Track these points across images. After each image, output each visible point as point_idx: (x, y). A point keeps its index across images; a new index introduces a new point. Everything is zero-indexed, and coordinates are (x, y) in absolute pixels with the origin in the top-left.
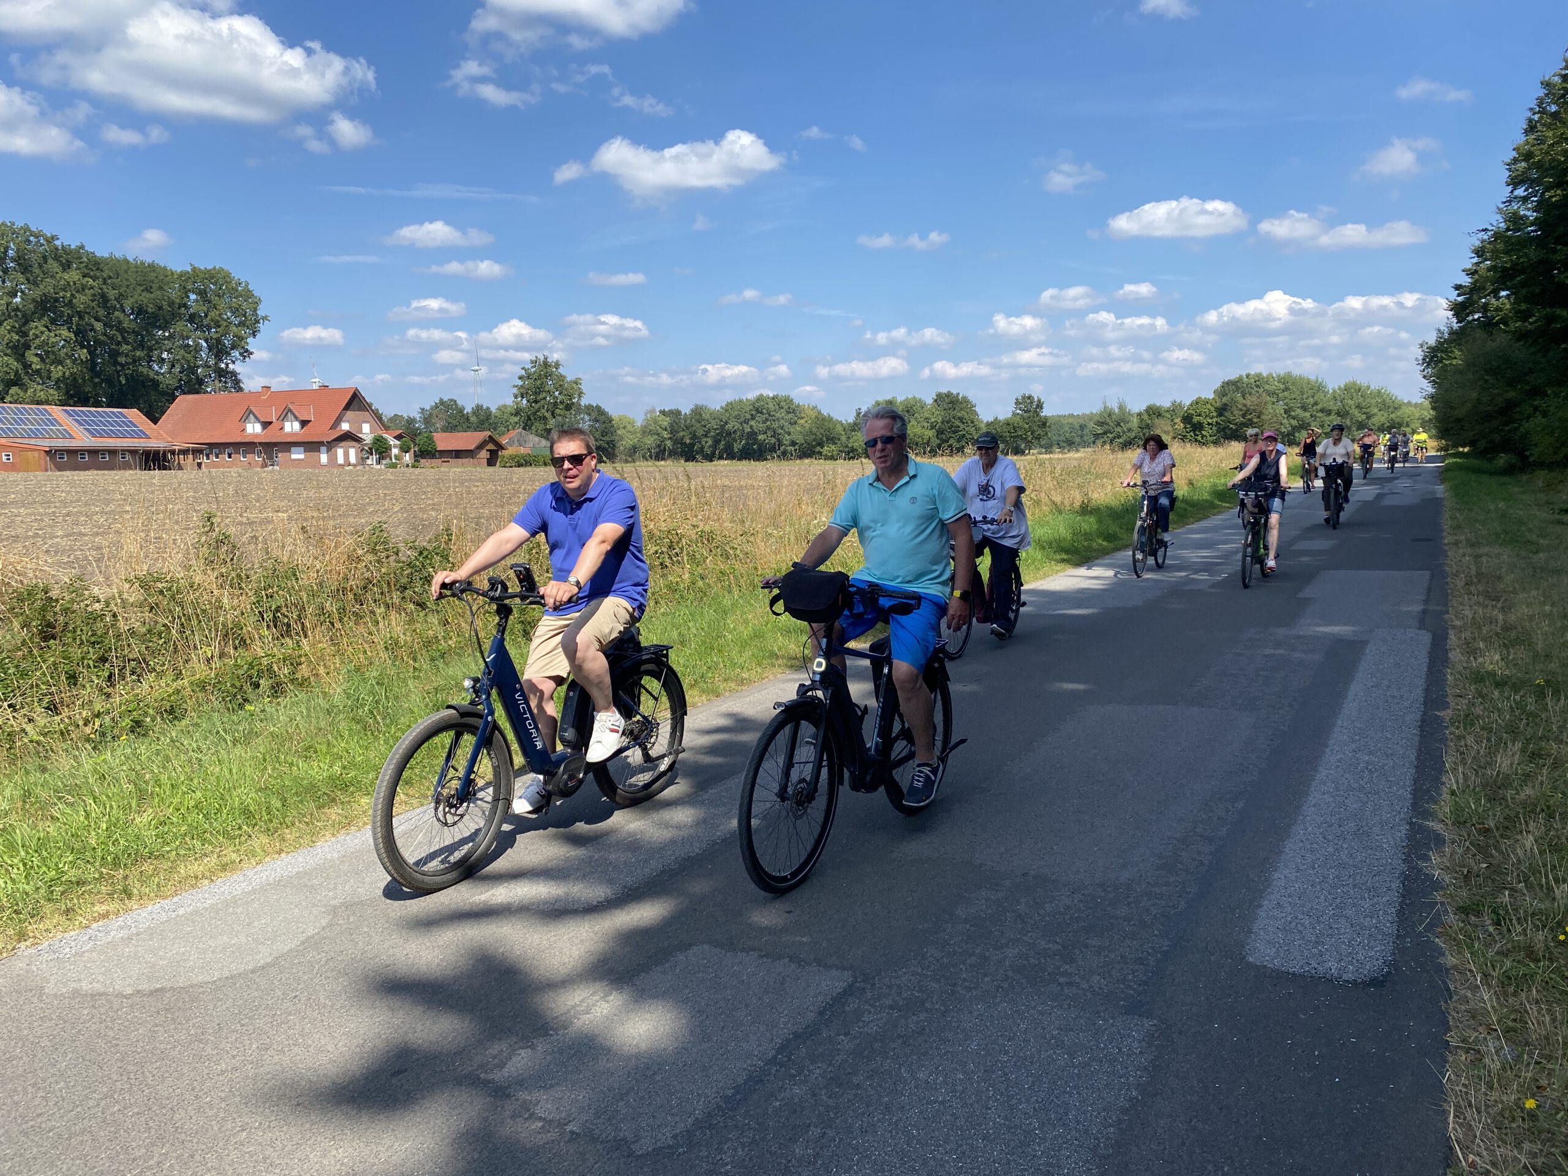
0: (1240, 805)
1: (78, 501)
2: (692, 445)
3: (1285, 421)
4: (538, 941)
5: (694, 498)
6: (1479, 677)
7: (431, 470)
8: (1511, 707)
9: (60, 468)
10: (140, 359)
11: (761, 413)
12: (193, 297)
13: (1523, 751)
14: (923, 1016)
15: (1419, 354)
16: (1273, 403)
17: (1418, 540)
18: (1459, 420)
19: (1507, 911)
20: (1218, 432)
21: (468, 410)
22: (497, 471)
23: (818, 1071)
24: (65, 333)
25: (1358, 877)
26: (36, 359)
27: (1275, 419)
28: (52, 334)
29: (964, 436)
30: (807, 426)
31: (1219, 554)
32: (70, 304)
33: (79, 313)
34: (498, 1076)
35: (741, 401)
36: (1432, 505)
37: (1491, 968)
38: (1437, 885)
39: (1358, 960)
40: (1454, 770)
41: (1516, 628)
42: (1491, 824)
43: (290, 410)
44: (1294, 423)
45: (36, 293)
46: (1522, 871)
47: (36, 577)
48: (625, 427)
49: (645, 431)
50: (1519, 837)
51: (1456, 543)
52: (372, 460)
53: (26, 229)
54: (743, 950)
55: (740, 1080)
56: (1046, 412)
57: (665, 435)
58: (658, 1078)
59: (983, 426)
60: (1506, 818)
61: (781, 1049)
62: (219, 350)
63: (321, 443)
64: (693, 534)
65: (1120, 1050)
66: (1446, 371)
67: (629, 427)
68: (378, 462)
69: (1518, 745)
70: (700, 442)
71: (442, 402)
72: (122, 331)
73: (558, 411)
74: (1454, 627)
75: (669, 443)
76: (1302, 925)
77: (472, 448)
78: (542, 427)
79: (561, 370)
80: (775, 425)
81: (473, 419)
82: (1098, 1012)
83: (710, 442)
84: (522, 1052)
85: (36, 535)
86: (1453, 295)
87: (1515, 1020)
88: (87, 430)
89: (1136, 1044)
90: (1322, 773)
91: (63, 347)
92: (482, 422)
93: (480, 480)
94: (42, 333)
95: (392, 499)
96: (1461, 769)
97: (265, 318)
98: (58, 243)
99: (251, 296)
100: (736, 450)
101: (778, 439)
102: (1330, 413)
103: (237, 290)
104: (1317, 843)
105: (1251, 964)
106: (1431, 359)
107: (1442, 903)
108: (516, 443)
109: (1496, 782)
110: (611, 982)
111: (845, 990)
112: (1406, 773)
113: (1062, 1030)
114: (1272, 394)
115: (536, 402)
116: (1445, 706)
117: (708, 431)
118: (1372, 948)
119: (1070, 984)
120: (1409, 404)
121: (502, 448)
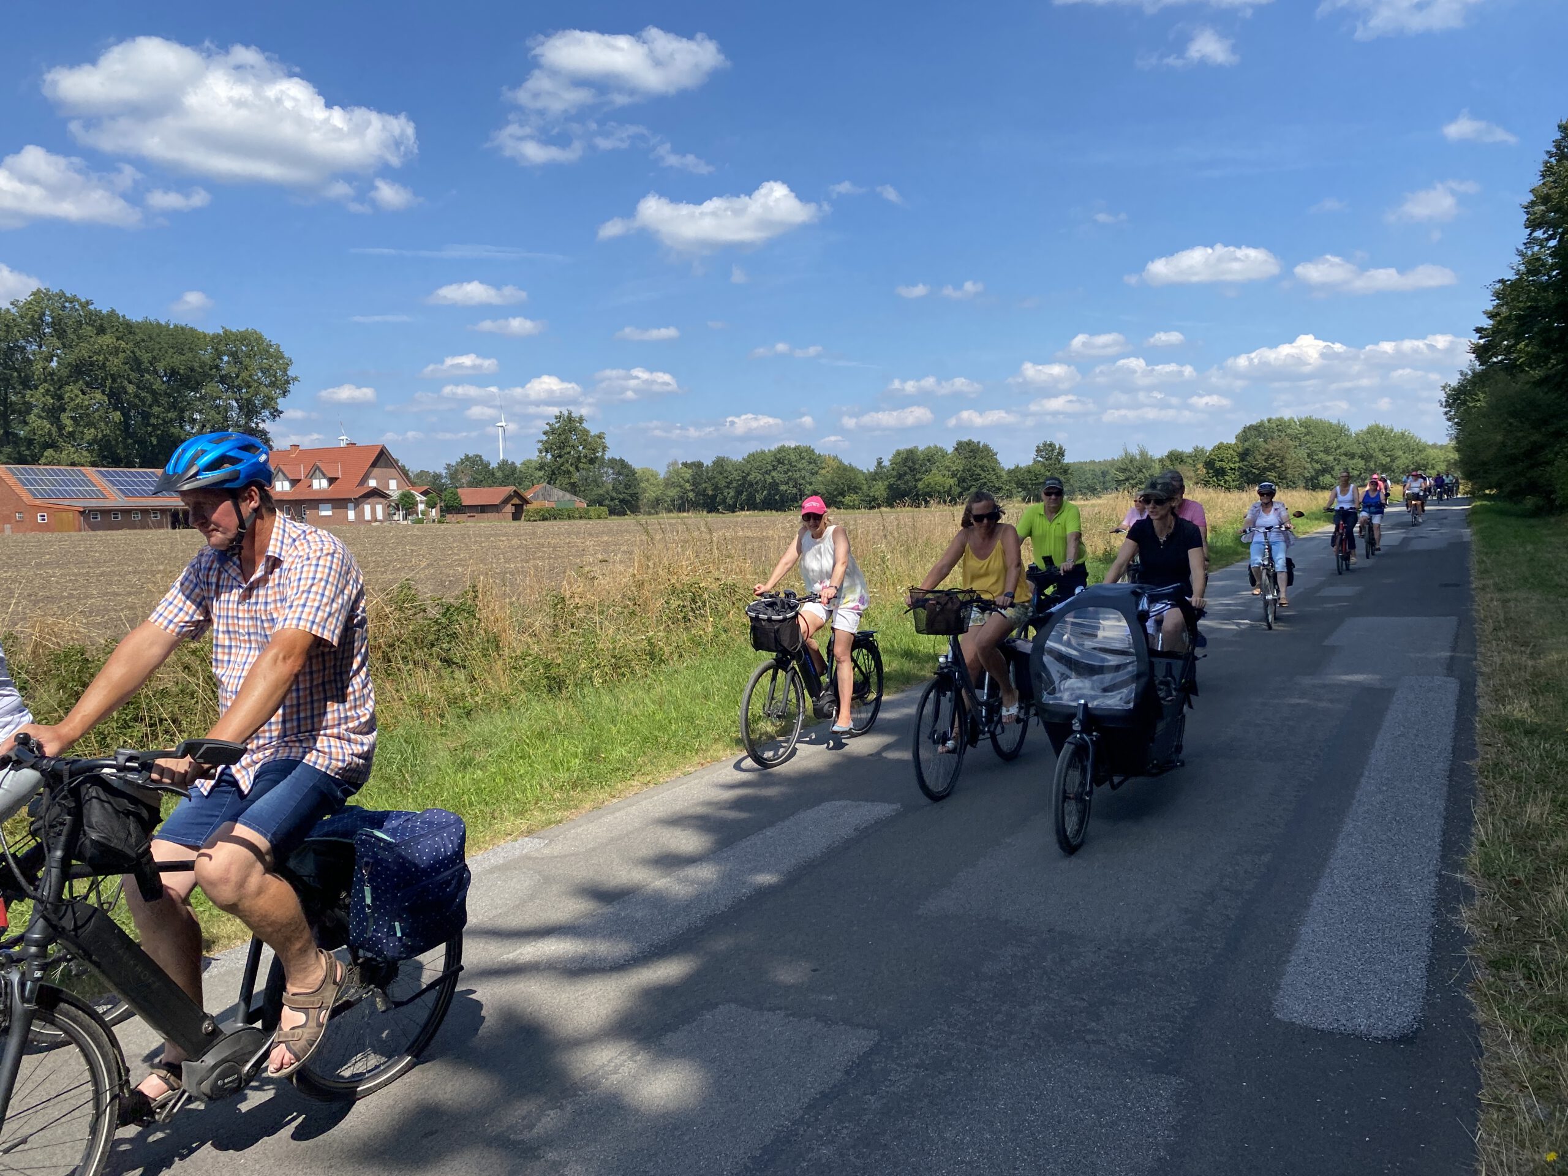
0: (1266, 858)
1: (112, 560)
2: (714, 497)
3: (1308, 465)
4: (566, 1001)
5: (716, 551)
6: (1507, 725)
7: (458, 525)
8: (1541, 755)
9: (94, 528)
10: (171, 420)
11: (783, 463)
12: (225, 358)
13: (1553, 800)
14: (950, 1075)
15: (1442, 396)
16: (1296, 447)
17: (1446, 585)
18: (1484, 463)
19: (1539, 966)
20: (1241, 477)
21: (494, 465)
22: (522, 525)
23: (845, 1131)
24: (98, 395)
25: (1387, 932)
26: (68, 422)
27: (1298, 464)
28: (86, 397)
29: (985, 483)
30: (829, 476)
31: (1240, 601)
32: (103, 367)
33: (112, 376)
34: (526, 1135)
35: (763, 452)
36: (1459, 548)
37: (1522, 1024)
38: (1467, 939)
39: (1387, 1017)
40: (1483, 821)
41: (1545, 674)
42: (1521, 875)
43: (318, 468)
44: (1318, 466)
45: (71, 358)
46: (1554, 924)
47: (72, 638)
48: (647, 480)
49: (668, 483)
50: (1550, 889)
51: (1484, 588)
52: (399, 516)
53: (62, 295)
54: (769, 1010)
55: (768, 1141)
56: (1068, 459)
57: (688, 486)
58: (686, 1138)
59: (1004, 474)
60: (1536, 870)
61: (810, 1107)
62: (249, 410)
63: (349, 500)
64: (715, 586)
65: (1148, 1108)
66: (1469, 414)
67: (652, 480)
68: (405, 518)
69: (1549, 794)
70: (722, 494)
71: (467, 458)
72: (154, 393)
73: (581, 465)
74: (1482, 674)
75: (691, 495)
76: (1331, 980)
77: (497, 502)
78: (567, 481)
79: (585, 425)
80: (797, 475)
81: (499, 474)
82: (1125, 1071)
83: (732, 493)
84: (551, 1113)
85: (71, 596)
86: (1475, 339)
87: (1547, 1077)
88: (120, 490)
89: (1163, 1103)
90: (1348, 826)
91: (97, 410)
92: (507, 477)
93: (506, 534)
94: (77, 396)
95: (418, 555)
96: (1490, 820)
97: (295, 379)
98: (91, 307)
99: (282, 357)
100: (758, 501)
101: (800, 490)
102: (1352, 456)
103: (268, 352)
104: (1344, 896)
105: (1278, 1020)
106: (1455, 400)
107: (1472, 957)
108: (541, 497)
109: (1526, 833)
110: (639, 1041)
111: (871, 1049)
112: (1435, 825)
113: (1088, 1088)
114: (1295, 438)
115: (560, 457)
116: (1473, 755)
117: (730, 483)
118: (1401, 1004)
119: (1097, 1042)
120: (1434, 446)
121: (527, 502)
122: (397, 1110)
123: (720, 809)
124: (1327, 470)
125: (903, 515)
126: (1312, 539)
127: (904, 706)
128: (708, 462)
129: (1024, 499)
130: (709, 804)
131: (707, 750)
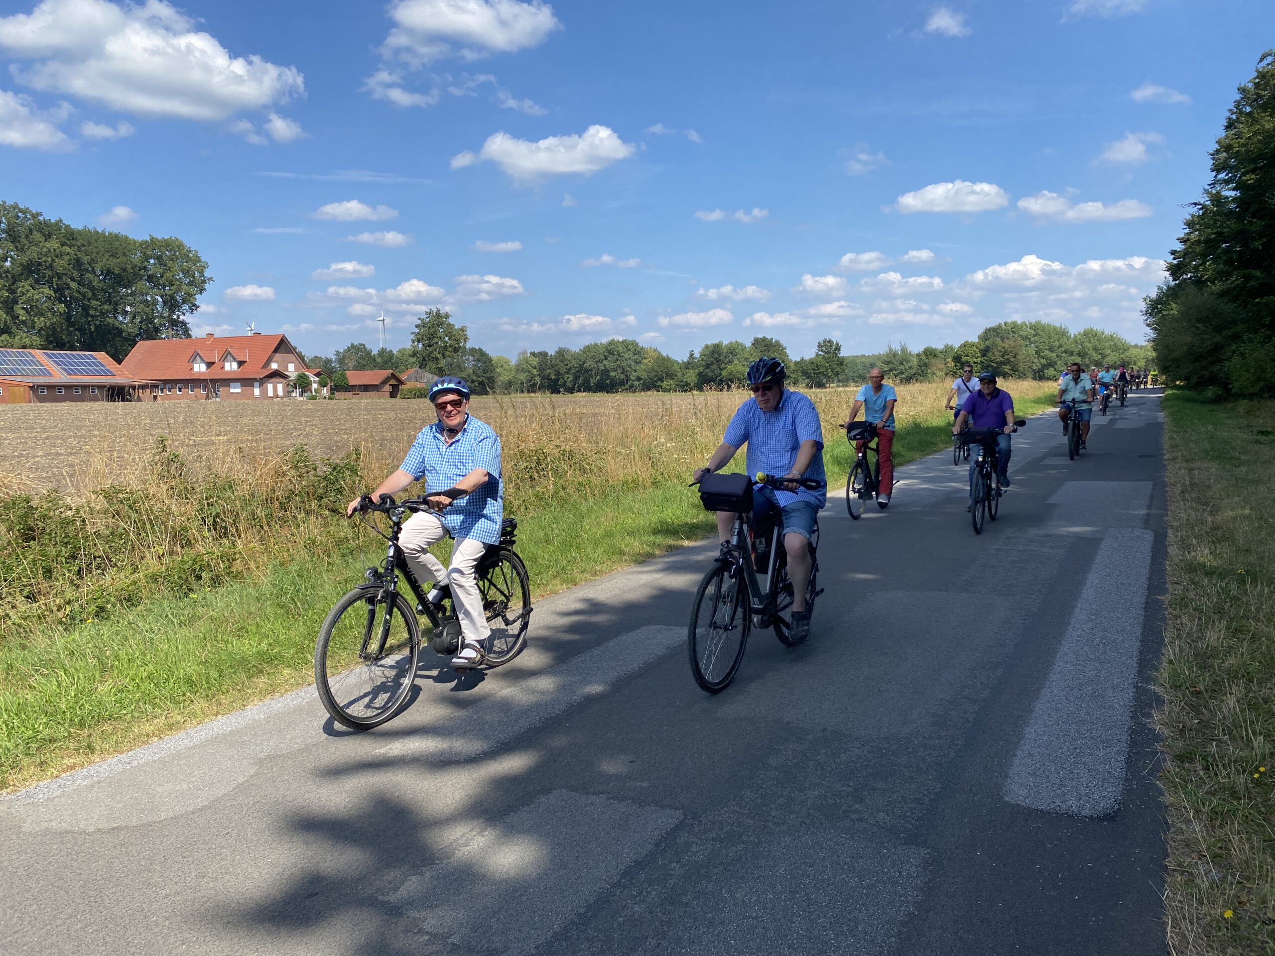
0: (999, 673)
1: (56, 427)
2: (557, 380)
3: (1036, 360)
4: (427, 787)
5: (557, 424)
6: (1192, 568)
7: (344, 401)
8: (1218, 592)
9: (42, 400)
10: (107, 312)
11: (613, 354)
12: (152, 261)
13: (1228, 628)
14: (740, 847)
15: (1143, 306)
16: (1026, 346)
17: (1144, 456)
18: (1176, 360)
19: (1215, 759)
21: (375, 352)
22: (398, 401)
23: (654, 893)
24: (47, 291)
25: (1094, 731)
26: (22, 312)
27: (1028, 359)
28: (36, 292)
30: (650, 365)
32: (51, 267)
33: (58, 274)
34: (393, 898)
35: (596, 345)
36: (1155, 428)
37: (1201, 806)
38: (1158, 738)
39: (1094, 800)
40: (1172, 643)
41: (1222, 528)
42: (1202, 687)
43: (230, 353)
44: (1044, 361)
45: (24, 259)
46: (1227, 726)
47: (20, 489)
48: (502, 366)
49: (519, 369)
50: (1225, 698)
51: (1174, 459)
52: (296, 393)
53: (15, 207)
54: (594, 794)
55: (591, 900)
56: (843, 353)
57: (535, 372)
58: (524, 899)
59: (792, 365)
60: (1213, 683)
61: (624, 874)
62: (172, 304)
63: (255, 380)
64: (556, 452)
65: (900, 873)
66: (1164, 320)
67: (505, 366)
68: (301, 395)
69: (1224, 623)
70: (563, 378)
71: (353, 346)
72: (93, 289)
73: (447, 353)
74: (1172, 527)
75: (538, 379)
76: (1049, 771)
77: (378, 383)
78: (434, 366)
79: (450, 320)
80: (624, 364)
81: (379, 360)
82: (882, 843)
83: (571, 378)
84: (413, 878)
85: (21, 455)
86: (1170, 259)
87: (1221, 848)
88: (63, 369)
89: (913, 869)
90: (1065, 646)
91: (45, 302)
92: (386, 362)
93: (384, 409)
94: (28, 291)
95: (312, 425)
96: (1177, 643)
97: (210, 279)
98: (41, 218)
99: (199, 261)
100: (592, 384)
101: (626, 375)
102: (1072, 354)
103: (188, 256)
104: (1061, 704)
105: (1007, 802)
106: (1152, 310)
107: (1162, 752)
108: (414, 379)
109: (1206, 653)
110: (487, 820)
111: (677, 826)
112: (1133, 646)
113: (853, 857)
114: (1025, 338)
115: (430, 346)
116: (1164, 591)
117: (570, 369)
118: (1105, 789)
119: (860, 820)
120: (1136, 346)
121: (402, 383)
122: (286, 876)
123: (558, 631)
124: (1051, 364)
125: (709, 397)
126: (1038, 419)
127: (710, 551)
128: (552, 352)
129: (807, 385)
130: (549, 628)
131: (547, 585)
